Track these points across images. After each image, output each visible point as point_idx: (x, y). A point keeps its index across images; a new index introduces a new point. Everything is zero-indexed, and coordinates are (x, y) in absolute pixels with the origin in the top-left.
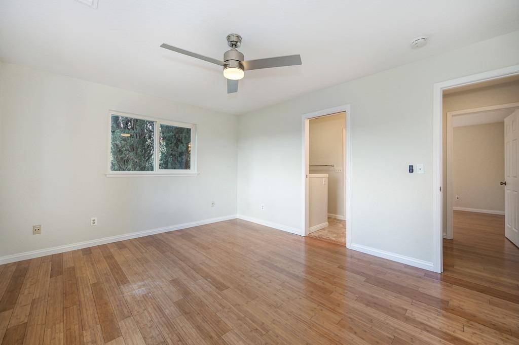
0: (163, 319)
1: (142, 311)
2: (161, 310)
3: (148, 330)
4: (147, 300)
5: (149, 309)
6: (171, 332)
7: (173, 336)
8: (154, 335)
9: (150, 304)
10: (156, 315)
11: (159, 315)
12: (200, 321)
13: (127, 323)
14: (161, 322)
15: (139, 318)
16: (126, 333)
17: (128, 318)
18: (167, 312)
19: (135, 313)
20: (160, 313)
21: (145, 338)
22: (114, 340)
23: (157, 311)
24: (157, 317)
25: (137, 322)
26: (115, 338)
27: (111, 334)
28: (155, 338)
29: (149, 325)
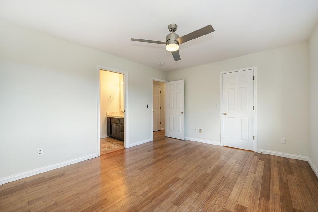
0: (215, 193)
1: (217, 206)
2: (210, 196)
3: (225, 195)
4: (206, 208)
5: (213, 202)
6: (220, 187)
7: (220, 186)
8: (225, 192)
9: (209, 205)
10: (215, 197)
11: (213, 196)
12: (206, 181)
13: (230, 207)
14: (217, 193)
15: (223, 203)
16: (235, 203)
17: (227, 209)
18: (209, 194)
19: (221, 208)
20: (212, 196)
21: (230, 194)
22: (242, 205)
23: (212, 198)
24: (216, 196)
25: (225, 202)
26: (241, 205)
27: (241, 210)
28: (227, 190)
29: (222, 197)
